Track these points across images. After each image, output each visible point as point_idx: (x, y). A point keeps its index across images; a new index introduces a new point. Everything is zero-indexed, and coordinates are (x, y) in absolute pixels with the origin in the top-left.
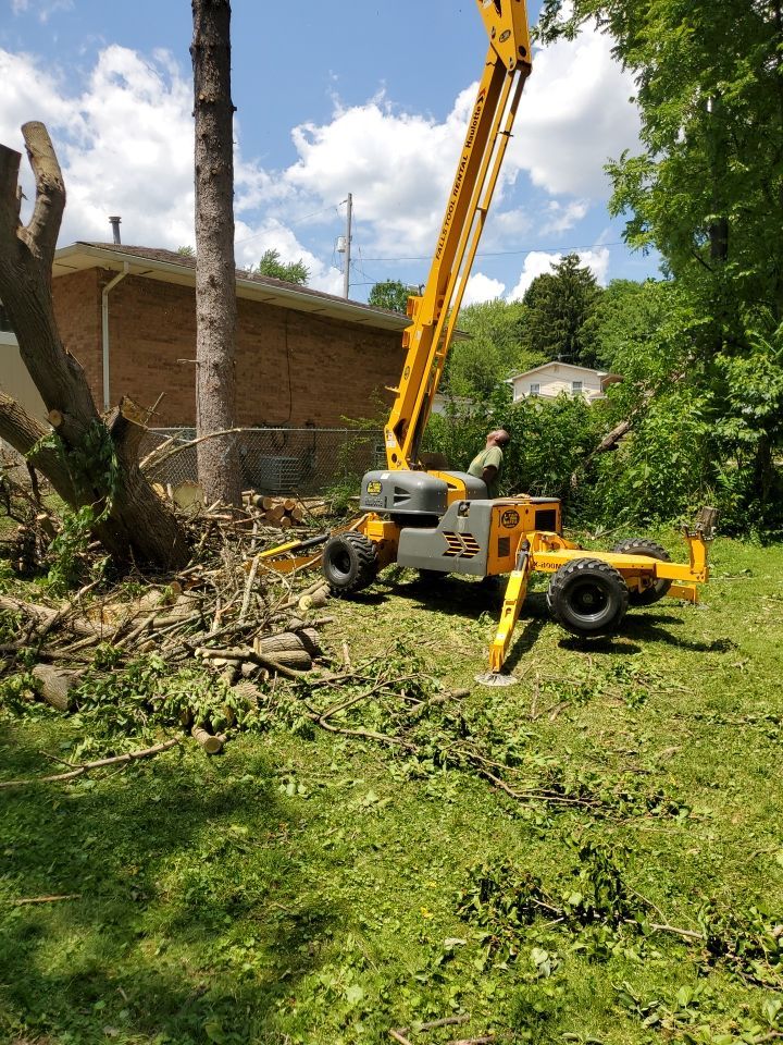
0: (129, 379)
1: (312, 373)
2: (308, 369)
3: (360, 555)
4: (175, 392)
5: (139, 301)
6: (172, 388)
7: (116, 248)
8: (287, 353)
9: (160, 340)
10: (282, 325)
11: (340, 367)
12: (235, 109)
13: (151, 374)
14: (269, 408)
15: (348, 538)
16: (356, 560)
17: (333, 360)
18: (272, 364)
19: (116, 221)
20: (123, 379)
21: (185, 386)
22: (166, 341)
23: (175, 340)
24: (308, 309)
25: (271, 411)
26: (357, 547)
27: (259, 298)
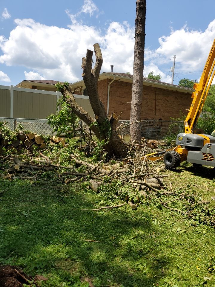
0: (114, 108)
1: (162, 105)
2: (161, 104)
3: (175, 158)
4: (125, 111)
5: (117, 87)
6: (124, 110)
7: (112, 73)
8: (155, 100)
9: (122, 97)
10: (155, 92)
11: (170, 104)
12: (146, 35)
13: (119, 106)
14: (149, 115)
15: (172, 153)
16: (174, 159)
17: (168, 101)
18: (151, 103)
19: (112, 67)
20: (112, 107)
21: (127, 109)
22: (123, 97)
23: (126, 97)
24: (162, 87)
25: (150, 116)
26: (174, 155)
27: (148, 85)
